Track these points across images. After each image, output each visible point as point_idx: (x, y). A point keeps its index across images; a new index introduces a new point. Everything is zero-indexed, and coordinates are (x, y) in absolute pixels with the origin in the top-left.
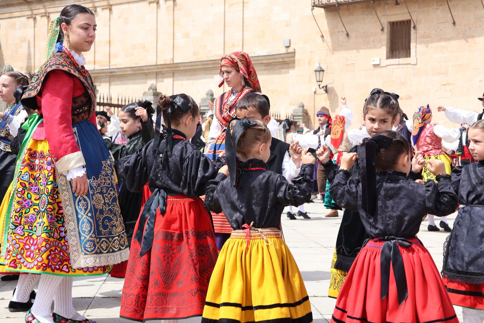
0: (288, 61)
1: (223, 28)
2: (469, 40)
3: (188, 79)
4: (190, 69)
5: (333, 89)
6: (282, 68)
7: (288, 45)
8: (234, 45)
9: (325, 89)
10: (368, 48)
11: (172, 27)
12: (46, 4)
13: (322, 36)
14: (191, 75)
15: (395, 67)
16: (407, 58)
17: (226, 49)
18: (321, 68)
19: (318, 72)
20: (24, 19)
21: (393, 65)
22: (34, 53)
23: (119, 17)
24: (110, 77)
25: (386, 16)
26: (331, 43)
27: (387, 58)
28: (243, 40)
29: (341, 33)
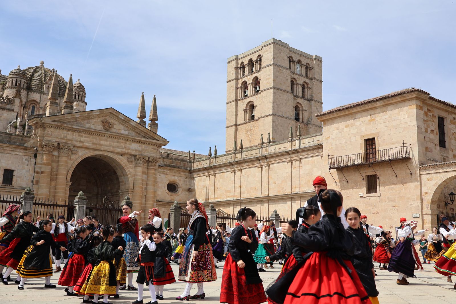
1: (291, 179)
2: (404, 184)
4: (276, 199)
10: (357, 188)
11: (268, 179)
12: (214, 170)
13: (336, 182)
14: (276, 202)
15: (370, 197)
16: (375, 193)
17: (292, 189)
20: (205, 177)
21: (369, 197)
22: (209, 192)
23: (245, 175)
24: (241, 203)
25: (365, 173)
26: (340, 186)
27: (366, 193)
28: (300, 185)
29: (344, 181)
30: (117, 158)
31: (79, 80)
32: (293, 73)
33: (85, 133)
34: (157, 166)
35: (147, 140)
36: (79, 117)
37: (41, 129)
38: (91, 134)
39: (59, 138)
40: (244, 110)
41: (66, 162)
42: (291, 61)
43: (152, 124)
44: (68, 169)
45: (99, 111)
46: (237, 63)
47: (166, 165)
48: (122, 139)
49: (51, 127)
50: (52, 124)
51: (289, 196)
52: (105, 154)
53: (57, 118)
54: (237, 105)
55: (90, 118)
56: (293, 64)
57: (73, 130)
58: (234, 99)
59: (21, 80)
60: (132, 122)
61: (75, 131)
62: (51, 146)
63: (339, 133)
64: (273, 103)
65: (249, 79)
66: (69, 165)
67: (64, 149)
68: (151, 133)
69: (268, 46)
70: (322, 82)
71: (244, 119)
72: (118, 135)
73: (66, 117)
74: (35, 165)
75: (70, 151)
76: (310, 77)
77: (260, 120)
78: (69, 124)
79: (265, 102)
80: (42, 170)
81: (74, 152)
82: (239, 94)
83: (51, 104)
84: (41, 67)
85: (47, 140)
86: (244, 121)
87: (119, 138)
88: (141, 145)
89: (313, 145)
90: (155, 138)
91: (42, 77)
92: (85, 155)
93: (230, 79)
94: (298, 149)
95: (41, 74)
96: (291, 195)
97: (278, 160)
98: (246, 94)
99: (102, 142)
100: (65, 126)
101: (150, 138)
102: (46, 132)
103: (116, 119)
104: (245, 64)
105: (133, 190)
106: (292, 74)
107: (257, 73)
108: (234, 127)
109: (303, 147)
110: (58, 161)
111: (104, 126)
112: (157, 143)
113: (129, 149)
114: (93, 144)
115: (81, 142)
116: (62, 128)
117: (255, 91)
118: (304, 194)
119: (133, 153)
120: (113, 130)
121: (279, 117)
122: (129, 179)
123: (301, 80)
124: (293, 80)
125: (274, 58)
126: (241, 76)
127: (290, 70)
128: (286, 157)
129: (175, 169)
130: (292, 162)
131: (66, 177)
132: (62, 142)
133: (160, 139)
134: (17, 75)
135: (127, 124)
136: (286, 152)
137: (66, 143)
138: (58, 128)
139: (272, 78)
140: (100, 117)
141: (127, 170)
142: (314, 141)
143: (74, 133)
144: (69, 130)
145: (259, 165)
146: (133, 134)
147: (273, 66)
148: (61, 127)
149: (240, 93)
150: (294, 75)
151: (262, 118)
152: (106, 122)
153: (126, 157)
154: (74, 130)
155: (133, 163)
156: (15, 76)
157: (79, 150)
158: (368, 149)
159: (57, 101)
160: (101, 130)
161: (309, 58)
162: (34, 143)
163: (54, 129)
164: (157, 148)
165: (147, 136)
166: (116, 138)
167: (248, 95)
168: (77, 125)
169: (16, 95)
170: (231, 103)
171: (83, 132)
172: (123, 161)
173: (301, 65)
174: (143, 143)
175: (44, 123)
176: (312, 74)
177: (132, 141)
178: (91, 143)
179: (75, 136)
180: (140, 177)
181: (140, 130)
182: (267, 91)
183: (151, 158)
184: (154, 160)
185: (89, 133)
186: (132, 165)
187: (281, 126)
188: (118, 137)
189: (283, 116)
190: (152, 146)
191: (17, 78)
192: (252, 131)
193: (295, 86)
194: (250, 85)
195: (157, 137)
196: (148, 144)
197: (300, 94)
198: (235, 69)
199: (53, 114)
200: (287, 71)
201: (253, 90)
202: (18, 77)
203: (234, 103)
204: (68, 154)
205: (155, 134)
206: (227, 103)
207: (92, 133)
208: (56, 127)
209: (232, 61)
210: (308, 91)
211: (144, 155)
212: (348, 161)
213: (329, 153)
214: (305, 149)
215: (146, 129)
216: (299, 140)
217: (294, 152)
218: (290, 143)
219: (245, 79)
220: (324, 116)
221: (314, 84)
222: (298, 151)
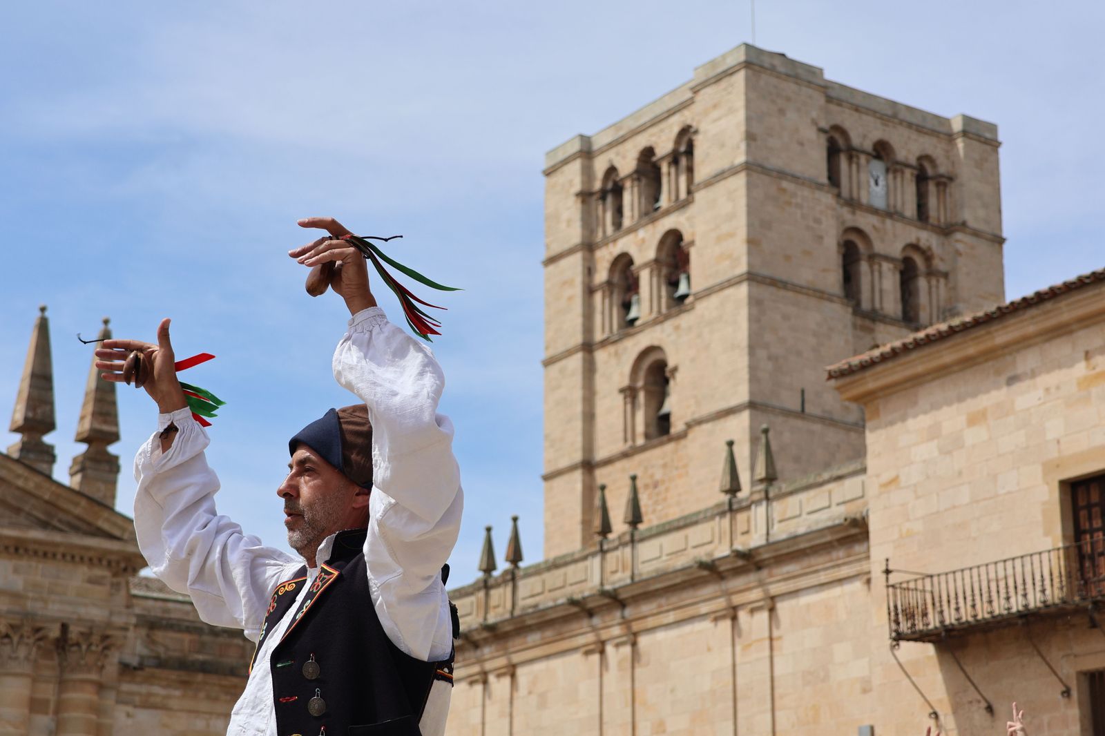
11: (629, 710)
13: (935, 713)
23: (530, 693)
25: (1072, 657)
26: (955, 732)
29: (974, 708)
32: (853, 204)
34: (112, 669)
35: (57, 538)
40: (622, 391)
42: (840, 150)
43: (90, 459)
46: (588, 172)
47: (162, 664)
54: (589, 369)
56: (850, 165)
58: (578, 339)
63: (941, 452)
64: (752, 349)
65: (642, 246)
68: (77, 504)
69: (724, 84)
70: (1000, 241)
71: (621, 435)
76: (942, 220)
77: (697, 433)
79: (712, 346)
82: (598, 318)
86: (626, 440)
88: (23, 563)
89: (829, 524)
90: (98, 529)
93: (556, 249)
94: (758, 547)
97: (675, 609)
98: (633, 314)
101: (76, 529)
104: (622, 175)
106: (845, 210)
107: (676, 213)
108: (578, 476)
109: (784, 536)
112: (111, 552)
117: (670, 297)
121: (780, 419)
123: (895, 236)
124: (853, 237)
125: (750, 137)
126: (610, 229)
127: (835, 191)
128: (709, 590)
129: (213, 679)
130: (734, 618)
136: (702, 565)
139: (742, 233)
142: (834, 505)
145: (590, 638)
147: (744, 174)
149: (603, 313)
150: (854, 213)
151: (706, 427)
158: (1085, 532)
161: (934, 133)
164: (115, 575)
165: (60, 521)
167: (637, 319)
170: (565, 361)
173: (894, 167)
174: (36, 552)
176: (948, 205)
180: (11, 730)
181: (18, 488)
182: (721, 294)
183: (74, 632)
184: (95, 638)
187: (797, 459)
189: (802, 414)
190: (83, 571)
192: (661, 488)
193: (864, 267)
194: (648, 271)
195: (107, 520)
196: (64, 556)
197: (891, 304)
198: (579, 201)
200: (818, 194)
201: (664, 293)
203: (576, 361)
205: (97, 508)
206: (548, 363)
209: (566, 162)
210: (934, 289)
211: (40, 612)
212: (977, 598)
213: (887, 560)
214: (788, 547)
215: (54, 488)
216: (764, 503)
217: (740, 563)
218: (726, 521)
219: (625, 244)
220: (868, 373)
221: (958, 253)
222: (758, 558)
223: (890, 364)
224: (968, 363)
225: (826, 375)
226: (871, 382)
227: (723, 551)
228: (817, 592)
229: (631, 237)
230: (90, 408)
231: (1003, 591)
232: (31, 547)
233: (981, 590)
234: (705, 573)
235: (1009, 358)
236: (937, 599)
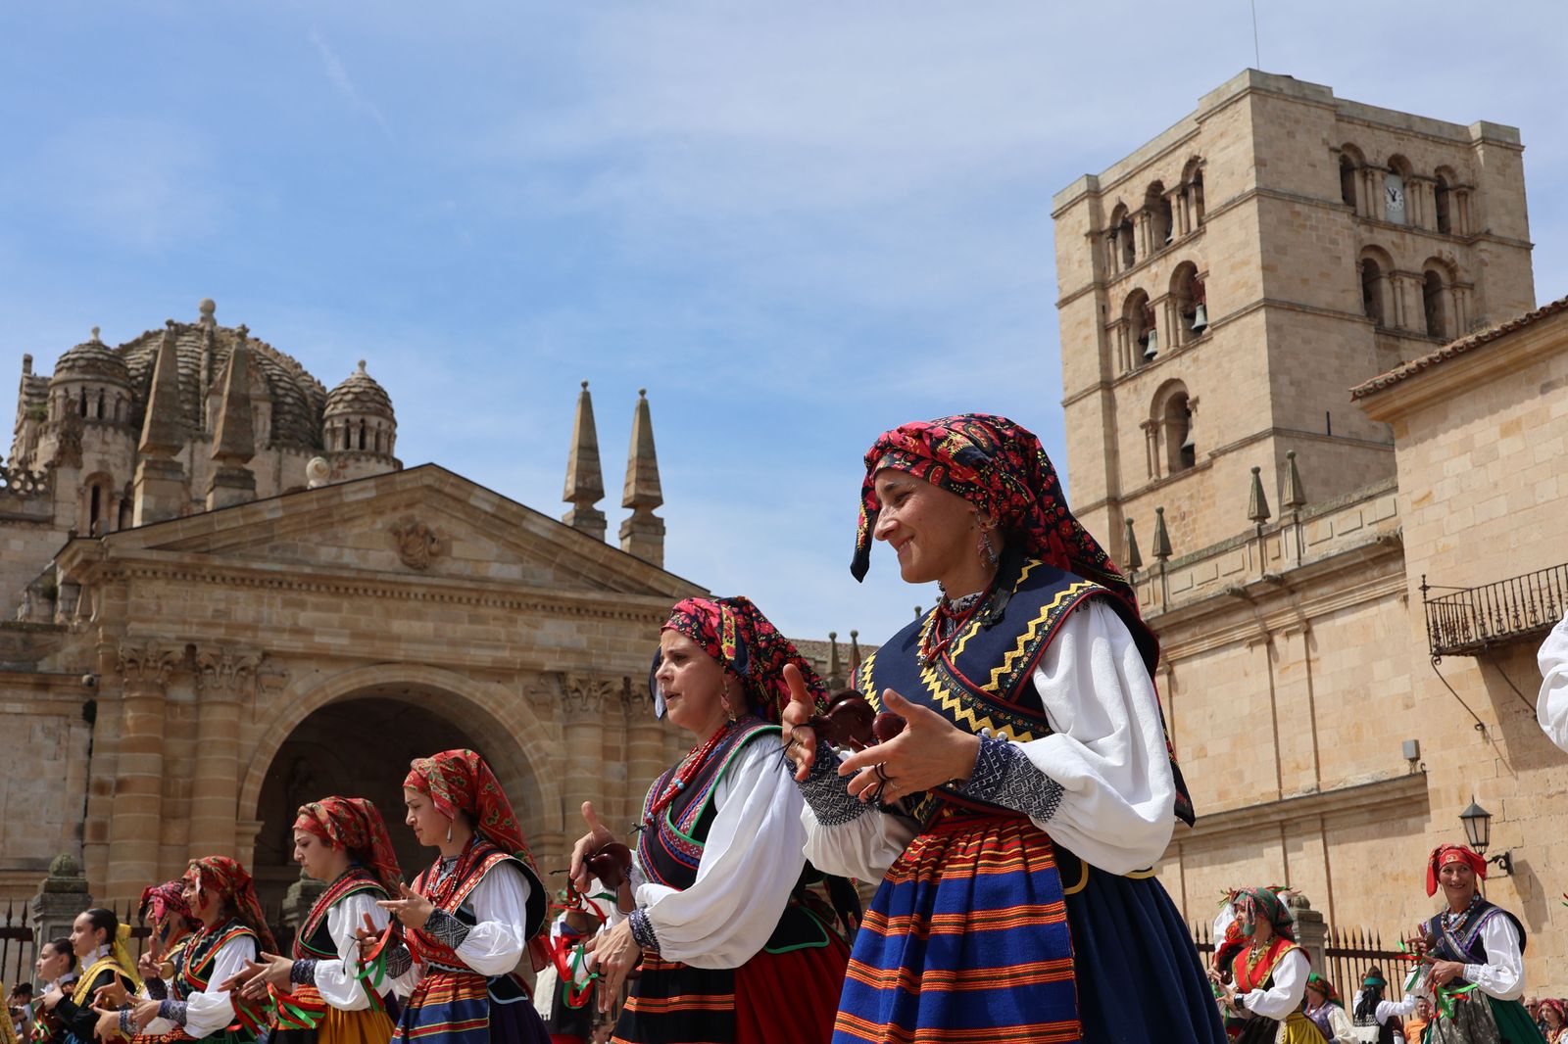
0: (1416, 796)
1: (1272, 726)
3: (1212, 863)
4: (1211, 834)
5: (1524, 865)
6: (1410, 816)
7: (1414, 755)
8: (1298, 767)
9: (1504, 864)
13: (1481, 725)
14: (1216, 849)
17: (1283, 778)
18: (1476, 807)
19: (1470, 820)
26: (1504, 742)
28: (1317, 752)
29: (1522, 715)
30: (478, 695)
31: (362, 364)
32: (1370, 222)
33: (313, 588)
35: (613, 598)
36: (282, 519)
37: (112, 587)
38: (342, 590)
39: (191, 623)
40: (1143, 426)
41: (234, 729)
42: (1354, 169)
43: (637, 523)
44: (245, 761)
45: (371, 483)
46: (1096, 212)
48: (490, 603)
49: (155, 573)
50: (157, 562)
51: (1267, 815)
52: (420, 681)
53: (178, 532)
54: (1110, 408)
55: (336, 518)
56: (1365, 182)
57: (257, 583)
58: (1097, 378)
59: (102, 390)
60: (534, 523)
61: (266, 583)
62: (155, 661)
63: (1474, 466)
64: (1273, 376)
65: (1155, 281)
66: (249, 742)
67: (218, 669)
68: (629, 566)
69: (1229, 112)
70: (1529, 247)
71: (1146, 469)
72: (469, 585)
73: (221, 522)
74: (90, 752)
75: (252, 678)
76: (1465, 230)
77: (1222, 463)
78: (237, 553)
79: (1233, 375)
80: (122, 775)
81: (267, 679)
82: (1115, 355)
83: (153, 474)
84: (201, 325)
85: (135, 637)
86: (1150, 475)
87: (478, 601)
88: (586, 622)
89: (1362, 544)
90: (650, 588)
91: (199, 366)
92: (323, 689)
93: (1069, 290)
94: (1290, 572)
95: (194, 354)
96: (1274, 809)
97: (1208, 637)
98: (1150, 349)
99: (398, 626)
100: (216, 567)
101: (630, 589)
102: (133, 598)
103: (458, 515)
104: (1131, 212)
105: (559, 840)
106: (1362, 228)
107: (1189, 245)
108: (1104, 512)
109: (1316, 559)
110: (195, 730)
111: (403, 550)
113: (529, 647)
114: (356, 635)
115: (297, 631)
116: (204, 577)
117: (1187, 329)
118: (1339, 795)
119: (551, 664)
120: (448, 566)
121: (1306, 443)
122: (542, 788)
123: (1415, 251)
124: (1372, 255)
125: (1259, 163)
126: (1122, 266)
127: (1351, 210)
128: (1242, 617)
130: (1270, 643)
131: (234, 799)
132: (204, 642)
133: (673, 588)
134: (84, 370)
135: (514, 531)
136: (1234, 592)
137: (224, 643)
138: (185, 576)
139: (1257, 260)
140: (380, 513)
141: (528, 748)
142: (1365, 525)
143: (265, 594)
144: (238, 582)
146: (548, 575)
147: (1255, 200)
148: (197, 573)
149: (1120, 350)
150: (1371, 231)
151: (1229, 456)
152: (414, 531)
153: (519, 683)
154: (262, 582)
155: (558, 711)
156: (75, 375)
157: (294, 673)
159: (182, 457)
160: (390, 569)
161: (1451, 143)
162: (82, 652)
163: (168, 584)
165: (615, 582)
166: (465, 600)
167: (1154, 354)
168: (276, 554)
169: (61, 452)
170: (1083, 401)
171: (304, 587)
172: (504, 703)
173: (1411, 181)
174: (595, 612)
175: (116, 561)
176: (1470, 215)
177: (544, 607)
178: (347, 631)
179: (271, 606)
180: (588, 775)
181: (575, 553)
182: (1238, 323)
183: (636, 684)
185: (333, 589)
186: (550, 719)
187: (1326, 483)
188: (474, 596)
189: (1328, 436)
190: (639, 627)
191: (86, 383)
192: (1189, 520)
193: (1385, 284)
194: (1162, 305)
195: (657, 579)
196: (621, 614)
197: (1416, 321)
198: (1090, 240)
199: (160, 517)
200: (1333, 215)
201: (1180, 327)
202: (88, 377)
203: (1096, 400)
204: (241, 690)
205: (647, 569)
206: (1067, 404)
207: (347, 589)
208: (175, 574)
209: (1074, 203)
210: (1459, 302)
211: (604, 668)
212: (1520, 608)
213: (1424, 576)
214: (1322, 570)
215: (607, 552)
216: (1294, 528)
217: (1273, 588)
218: (1256, 548)
219: (1139, 280)
220: (1394, 391)
221: (1483, 263)
222: (1290, 583)
223: (1416, 381)
224: (1498, 374)
225: (1351, 394)
226: (1398, 399)
227: (1254, 577)
228: (1353, 613)
229: (1144, 271)
230: (633, 475)
231: (1546, 600)
232: (591, 607)
233: (1523, 601)
234: (1238, 600)
235: (1542, 365)
236: (1477, 612)
